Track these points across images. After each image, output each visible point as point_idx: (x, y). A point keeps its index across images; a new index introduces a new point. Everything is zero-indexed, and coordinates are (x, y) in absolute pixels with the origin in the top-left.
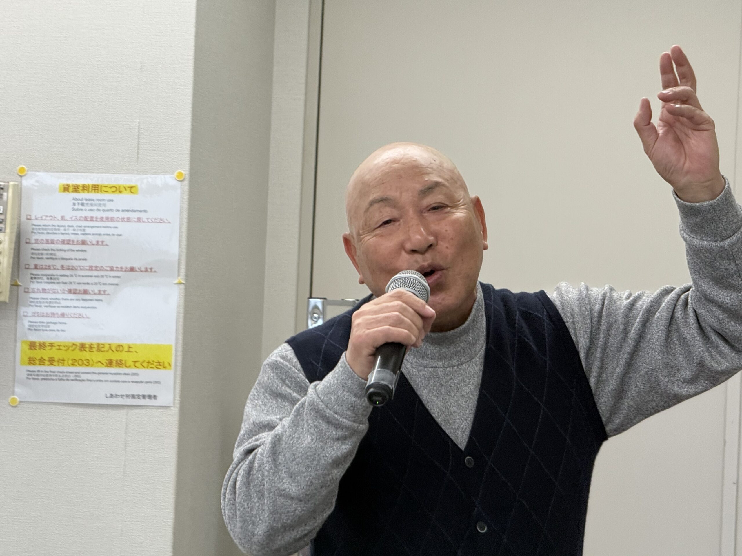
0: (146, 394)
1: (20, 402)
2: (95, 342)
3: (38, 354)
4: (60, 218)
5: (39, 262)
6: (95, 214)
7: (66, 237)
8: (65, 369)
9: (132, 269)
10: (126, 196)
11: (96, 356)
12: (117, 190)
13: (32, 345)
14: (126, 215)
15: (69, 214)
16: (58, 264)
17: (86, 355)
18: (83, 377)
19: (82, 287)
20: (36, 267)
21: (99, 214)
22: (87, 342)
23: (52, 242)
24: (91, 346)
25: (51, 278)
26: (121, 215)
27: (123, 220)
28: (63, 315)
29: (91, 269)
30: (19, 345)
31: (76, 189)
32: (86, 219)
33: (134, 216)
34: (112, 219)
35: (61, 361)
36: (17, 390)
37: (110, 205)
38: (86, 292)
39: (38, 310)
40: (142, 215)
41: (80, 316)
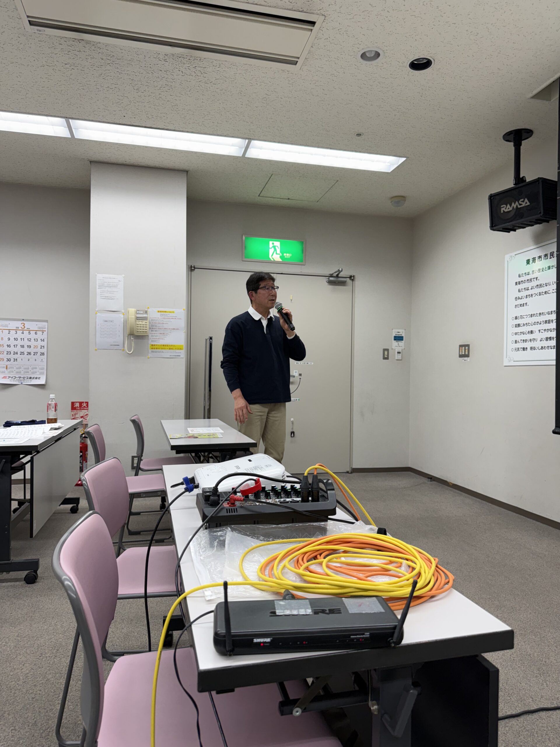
0: (178, 355)
1: (150, 357)
2: (166, 344)
3: (153, 347)
4: (157, 318)
5: (153, 327)
6: (165, 317)
7: (159, 322)
8: (160, 350)
9: (174, 329)
10: (173, 313)
11: (166, 347)
12: (170, 312)
13: (152, 345)
14: (172, 317)
15: (159, 317)
16: (158, 328)
17: (164, 347)
18: (164, 352)
19: (163, 333)
20: (152, 328)
21: (167, 317)
22: (165, 344)
23: (156, 323)
24: (166, 345)
25: (156, 331)
26: (171, 317)
27: (172, 318)
28: (159, 339)
29: (165, 329)
30: (149, 345)
31: (161, 312)
32: (163, 318)
33: (174, 318)
34: (169, 318)
35: (159, 349)
36: (149, 354)
37: (168, 315)
38: (164, 334)
39: (153, 338)
40: (176, 318)
41: (163, 339)
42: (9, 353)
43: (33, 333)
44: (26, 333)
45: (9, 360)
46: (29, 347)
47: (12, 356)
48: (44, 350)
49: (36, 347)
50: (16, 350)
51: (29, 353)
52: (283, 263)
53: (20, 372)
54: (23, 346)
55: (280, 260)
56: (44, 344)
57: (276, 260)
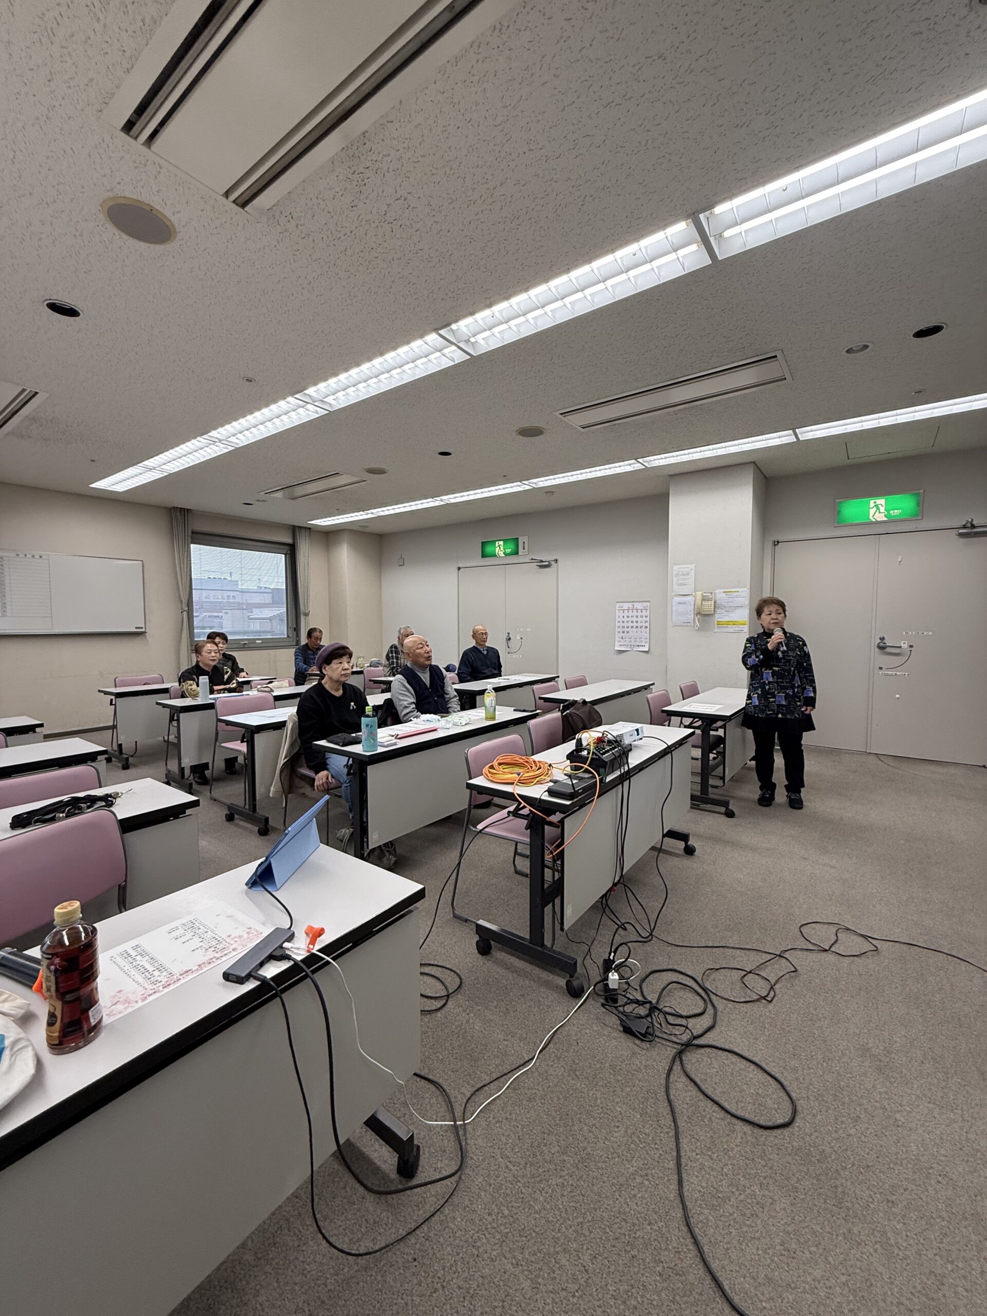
0: (742, 630)
1: (715, 632)
2: (731, 620)
3: (719, 623)
4: (721, 598)
7: (724, 602)
8: (724, 626)
9: (738, 606)
10: (737, 593)
11: (731, 623)
12: (735, 592)
14: (737, 596)
15: (724, 597)
16: (721, 606)
17: (728, 623)
18: (728, 627)
20: (718, 607)
21: (731, 597)
23: (720, 602)
25: (721, 609)
28: (723, 616)
29: (729, 607)
30: (714, 622)
31: (725, 592)
32: (727, 598)
34: (734, 597)
35: (724, 624)
36: (715, 630)
37: (733, 595)
38: (728, 611)
39: (718, 615)
40: (740, 596)
41: (727, 616)
42: (623, 627)
43: (639, 611)
44: (635, 611)
45: (623, 632)
46: (637, 622)
47: (626, 630)
48: (647, 624)
49: (641, 622)
50: (628, 625)
51: (637, 627)
52: (891, 521)
53: (631, 641)
54: (632, 622)
55: (886, 519)
56: (648, 619)
57: (879, 520)
